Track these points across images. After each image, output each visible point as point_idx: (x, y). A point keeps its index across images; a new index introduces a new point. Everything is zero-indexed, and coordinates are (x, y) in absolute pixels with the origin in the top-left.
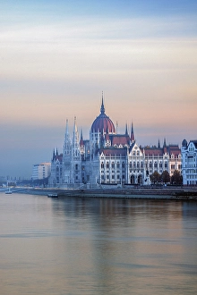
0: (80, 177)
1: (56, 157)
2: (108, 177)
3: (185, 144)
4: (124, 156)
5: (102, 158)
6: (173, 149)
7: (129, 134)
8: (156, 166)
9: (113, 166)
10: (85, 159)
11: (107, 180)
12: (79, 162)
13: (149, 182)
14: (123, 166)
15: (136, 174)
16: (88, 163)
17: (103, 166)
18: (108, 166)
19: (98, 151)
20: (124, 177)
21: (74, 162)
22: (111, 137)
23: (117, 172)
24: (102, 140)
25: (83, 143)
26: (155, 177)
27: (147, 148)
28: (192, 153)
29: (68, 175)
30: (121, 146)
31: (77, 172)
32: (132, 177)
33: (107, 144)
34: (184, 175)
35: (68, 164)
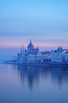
0: (25, 60)
1: (19, 54)
2: (32, 60)
3: (52, 51)
4: (36, 54)
5: (30, 55)
6: (49, 53)
7: (38, 48)
8: (44, 57)
9: (33, 57)
10: (26, 55)
11: (32, 61)
12: (24, 56)
13: (42, 61)
14: (36, 57)
15: (39, 59)
16: (27, 56)
17: (30, 57)
18: (32, 57)
19: (29, 53)
20: (36, 60)
21: (23, 56)
22: (33, 49)
23: (34, 59)
24: (30, 50)
25: (25, 51)
26: (44, 60)
27: (42, 52)
28: (54, 54)
29: (22, 59)
30: (35, 52)
31: (24, 58)
32: (38, 60)
33: (32, 51)
34: (52, 59)
35: (21, 56)
